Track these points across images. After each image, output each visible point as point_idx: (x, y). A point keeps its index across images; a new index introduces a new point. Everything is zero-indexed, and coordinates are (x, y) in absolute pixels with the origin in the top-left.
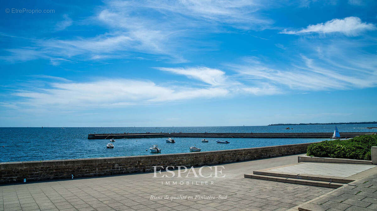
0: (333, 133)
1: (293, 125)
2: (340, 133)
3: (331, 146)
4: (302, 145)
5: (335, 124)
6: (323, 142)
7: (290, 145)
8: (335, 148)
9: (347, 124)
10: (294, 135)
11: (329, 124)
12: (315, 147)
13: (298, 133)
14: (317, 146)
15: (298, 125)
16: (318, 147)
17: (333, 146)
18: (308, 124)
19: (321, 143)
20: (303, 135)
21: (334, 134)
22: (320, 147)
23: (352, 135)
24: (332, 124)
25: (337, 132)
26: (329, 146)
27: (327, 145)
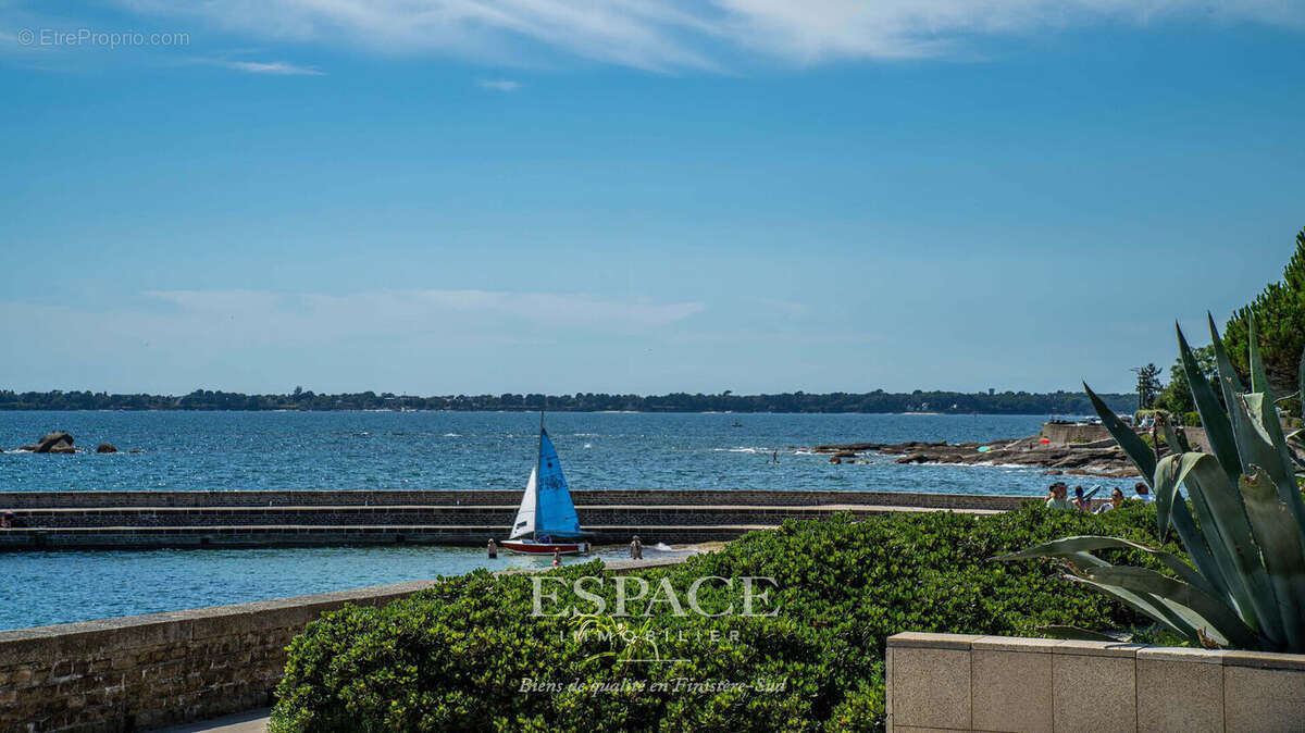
0: (517, 498)
1: (118, 402)
2: (578, 497)
3: (521, 635)
4: (219, 623)
5: (537, 402)
6: (449, 591)
7: (79, 626)
8: (561, 649)
9: (651, 404)
10: (130, 517)
11: (485, 403)
12: (363, 640)
13: (172, 499)
14: (388, 636)
15: (166, 403)
16: (390, 645)
17: (538, 634)
18: (280, 402)
19: (427, 596)
20: (227, 517)
21: (527, 512)
22: (415, 647)
23: (703, 517)
24: (509, 402)
25: (550, 483)
26: (503, 636)
27: (482, 625)
